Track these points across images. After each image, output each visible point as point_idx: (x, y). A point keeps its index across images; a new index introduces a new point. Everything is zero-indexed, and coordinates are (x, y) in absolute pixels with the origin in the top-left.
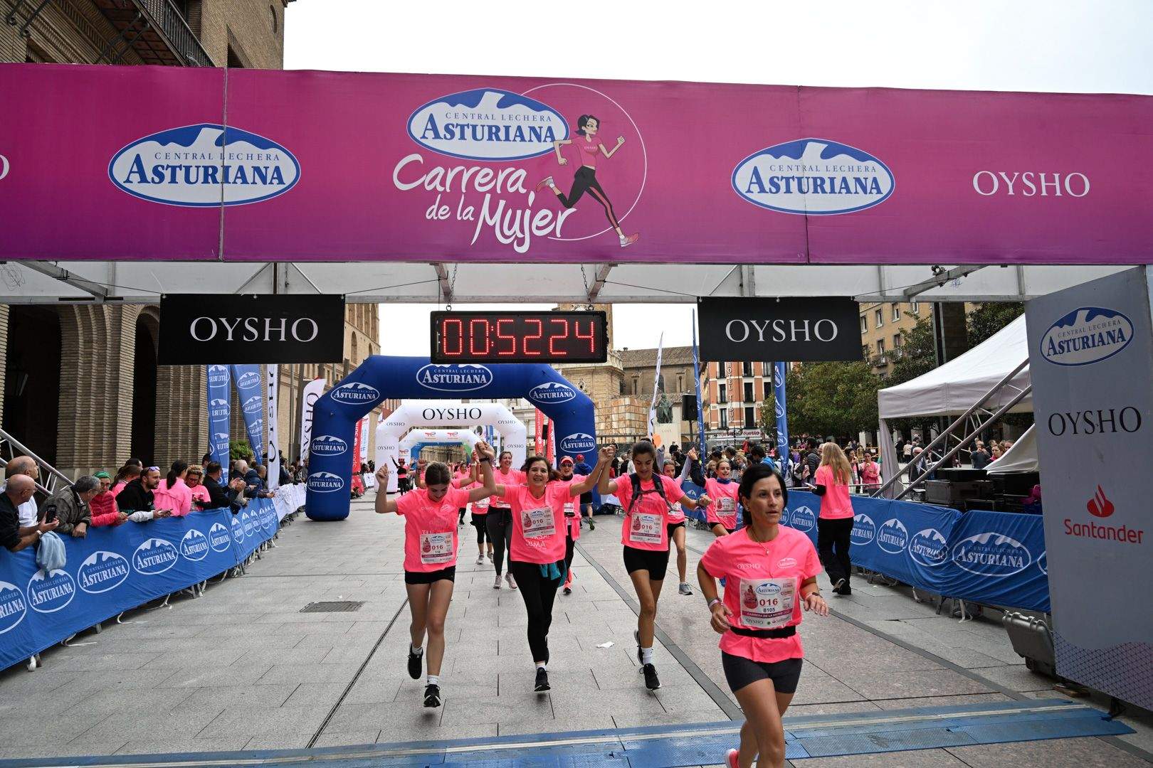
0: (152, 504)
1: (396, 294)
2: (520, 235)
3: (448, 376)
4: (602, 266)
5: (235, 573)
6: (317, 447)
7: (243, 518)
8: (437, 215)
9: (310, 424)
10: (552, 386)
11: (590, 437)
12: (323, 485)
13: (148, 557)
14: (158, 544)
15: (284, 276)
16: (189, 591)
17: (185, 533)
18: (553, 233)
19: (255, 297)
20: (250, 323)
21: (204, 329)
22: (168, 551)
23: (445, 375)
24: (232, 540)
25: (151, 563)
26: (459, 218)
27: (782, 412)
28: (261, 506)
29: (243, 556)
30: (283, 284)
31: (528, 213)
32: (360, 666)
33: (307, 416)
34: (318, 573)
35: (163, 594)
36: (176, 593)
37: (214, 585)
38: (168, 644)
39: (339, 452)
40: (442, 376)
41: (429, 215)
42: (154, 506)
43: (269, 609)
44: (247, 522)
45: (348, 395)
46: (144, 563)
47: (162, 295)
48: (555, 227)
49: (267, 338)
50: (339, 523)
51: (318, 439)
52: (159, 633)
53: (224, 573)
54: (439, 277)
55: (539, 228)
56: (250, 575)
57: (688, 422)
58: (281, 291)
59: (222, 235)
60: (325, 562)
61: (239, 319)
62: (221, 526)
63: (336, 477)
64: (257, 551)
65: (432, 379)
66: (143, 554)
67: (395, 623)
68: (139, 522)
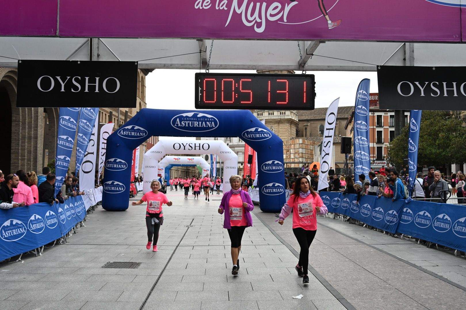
0: (13, 198)
1: (170, 63)
2: (259, 20)
3: (190, 122)
4: (314, 42)
5: (61, 242)
6: (109, 165)
7: (65, 208)
8: (202, 6)
9: (105, 151)
10: (257, 130)
11: (280, 163)
12: (113, 188)
13: (9, 230)
14: (14, 223)
15: (97, 49)
16: (33, 252)
17: (31, 216)
18: (281, 19)
19: (79, 63)
20: (75, 80)
21: (46, 84)
22: (21, 227)
23: (189, 122)
24: (59, 221)
25: (11, 234)
26: (217, 8)
27: (415, 149)
28: (76, 201)
29: (65, 232)
30: (96, 55)
31: (264, 4)
32: (141, 304)
33: (103, 146)
34: (112, 244)
35: (18, 254)
36: (26, 253)
37: (48, 248)
38: (22, 285)
39: (123, 168)
40: (187, 122)
41: (197, 5)
42: (13, 199)
43: (83, 265)
44: (68, 210)
45: (128, 133)
46: (7, 234)
47: (19, 61)
48: (283, 15)
49: (87, 90)
50: (123, 212)
51: (110, 160)
52: (16, 277)
53: (54, 241)
54: (200, 50)
55: (271, 15)
56: (69, 243)
57: (344, 155)
58: (95, 59)
59: (58, 19)
60: (115, 237)
61: (68, 77)
62: (52, 213)
63: (121, 184)
64: (73, 229)
65: (181, 124)
66: (6, 228)
67: (161, 277)
68: (3, 209)
